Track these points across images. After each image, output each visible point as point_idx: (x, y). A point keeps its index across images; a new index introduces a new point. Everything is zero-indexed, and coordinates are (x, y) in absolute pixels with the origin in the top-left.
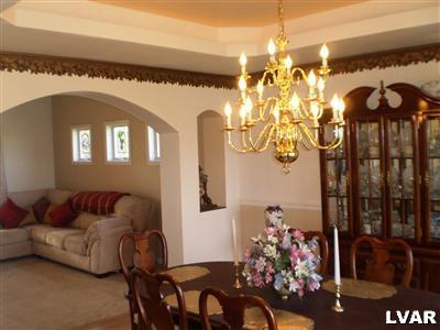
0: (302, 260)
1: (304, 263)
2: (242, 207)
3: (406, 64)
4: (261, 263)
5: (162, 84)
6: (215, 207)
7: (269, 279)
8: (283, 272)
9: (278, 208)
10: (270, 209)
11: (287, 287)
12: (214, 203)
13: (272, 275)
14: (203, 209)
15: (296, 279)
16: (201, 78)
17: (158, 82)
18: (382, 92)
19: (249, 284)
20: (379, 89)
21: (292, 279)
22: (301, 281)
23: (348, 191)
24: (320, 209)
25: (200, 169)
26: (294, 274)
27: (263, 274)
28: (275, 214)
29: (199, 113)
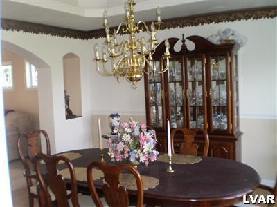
0: (147, 142)
1: (149, 144)
2: (92, 116)
3: (196, 25)
4: (120, 146)
5: (39, 35)
6: (75, 117)
7: (126, 155)
8: (135, 150)
9: (117, 115)
10: (113, 116)
11: (138, 159)
12: (74, 113)
13: (129, 152)
14: (68, 118)
15: (144, 154)
16: (64, 32)
17: (37, 33)
18: (183, 41)
19: (113, 160)
20: (181, 39)
21: (141, 155)
22: (147, 155)
23: (162, 102)
24: (145, 114)
25: (65, 92)
26: (142, 151)
27: (122, 153)
28: (115, 119)
29: (64, 54)
